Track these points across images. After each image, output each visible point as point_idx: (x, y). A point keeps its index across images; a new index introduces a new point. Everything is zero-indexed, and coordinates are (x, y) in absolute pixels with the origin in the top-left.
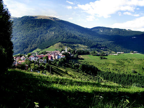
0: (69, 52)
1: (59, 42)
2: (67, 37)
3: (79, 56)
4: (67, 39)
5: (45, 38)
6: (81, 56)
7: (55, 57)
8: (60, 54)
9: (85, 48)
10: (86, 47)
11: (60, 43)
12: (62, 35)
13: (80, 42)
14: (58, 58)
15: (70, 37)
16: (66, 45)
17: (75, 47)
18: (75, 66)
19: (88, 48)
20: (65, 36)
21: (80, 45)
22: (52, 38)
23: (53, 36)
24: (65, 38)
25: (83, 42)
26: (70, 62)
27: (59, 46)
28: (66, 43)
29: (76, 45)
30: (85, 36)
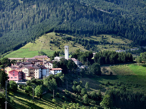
0: (74, 59)
1: (51, 31)
2: (74, 15)
3: (104, 69)
4: (74, 21)
5: (12, 22)
6: (108, 68)
7: (31, 74)
8: (46, 66)
9: (126, 47)
10: (129, 42)
11: (53, 34)
12: (58, 13)
13: (111, 28)
14: (42, 75)
15: (81, 16)
16: (69, 39)
17: (97, 43)
18: (89, 97)
19: (134, 46)
20: (68, 14)
21: (110, 39)
22: (32, 20)
23: (35, 16)
24: (68, 19)
25: (119, 28)
26: (76, 85)
27: (51, 42)
28: (71, 33)
29: (98, 39)
30: (127, 10)
